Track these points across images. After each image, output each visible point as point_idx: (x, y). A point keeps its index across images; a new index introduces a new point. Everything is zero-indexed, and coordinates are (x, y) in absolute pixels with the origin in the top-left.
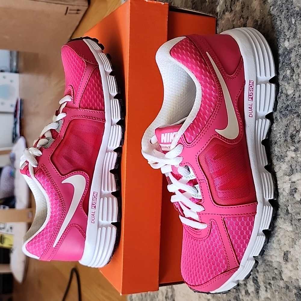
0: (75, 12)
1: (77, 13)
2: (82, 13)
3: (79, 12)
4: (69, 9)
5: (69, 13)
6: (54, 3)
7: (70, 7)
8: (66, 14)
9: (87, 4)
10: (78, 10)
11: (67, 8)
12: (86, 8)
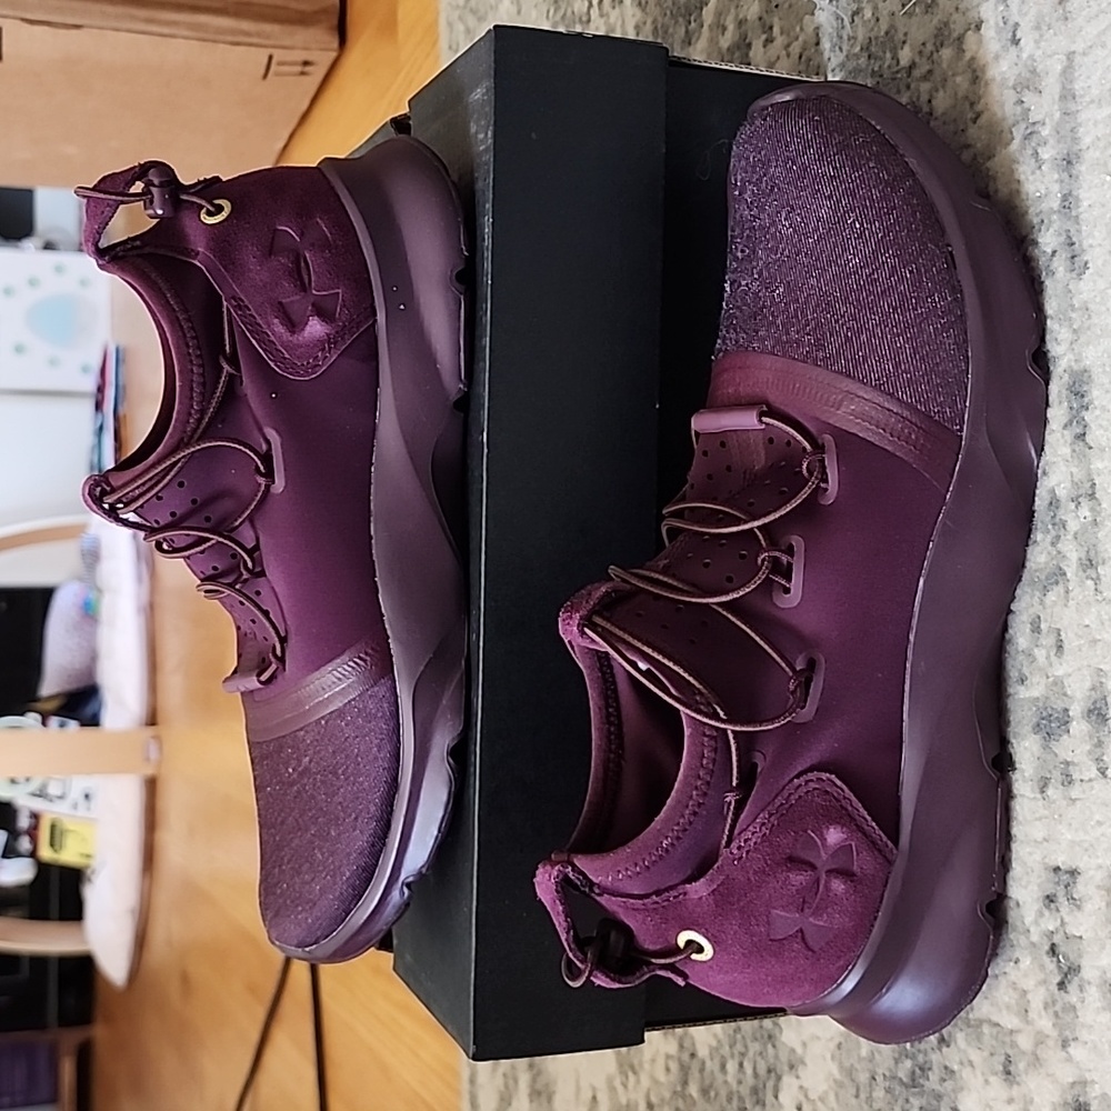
0: (299, 69)
1: (303, 73)
2: (318, 73)
3: (307, 69)
4: (274, 61)
5: (278, 74)
6: (224, 42)
7: (278, 55)
8: (265, 76)
9: (335, 44)
10: (306, 63)
11: (270, 58)
12: (334, 55)
